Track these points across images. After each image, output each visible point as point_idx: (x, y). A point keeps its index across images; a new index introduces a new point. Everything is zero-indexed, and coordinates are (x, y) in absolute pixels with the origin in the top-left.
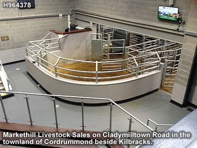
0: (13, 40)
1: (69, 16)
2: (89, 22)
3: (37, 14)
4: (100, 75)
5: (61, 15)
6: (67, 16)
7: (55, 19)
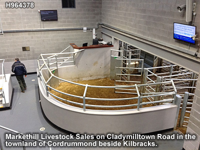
0: (33, 51)
1: (94, 30)
2: (111, 37)
3: (60, 26)
4: (87, 101)
5: (85, 28)
6: (92, 29)
7: (79, 32)
